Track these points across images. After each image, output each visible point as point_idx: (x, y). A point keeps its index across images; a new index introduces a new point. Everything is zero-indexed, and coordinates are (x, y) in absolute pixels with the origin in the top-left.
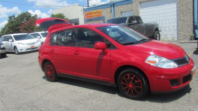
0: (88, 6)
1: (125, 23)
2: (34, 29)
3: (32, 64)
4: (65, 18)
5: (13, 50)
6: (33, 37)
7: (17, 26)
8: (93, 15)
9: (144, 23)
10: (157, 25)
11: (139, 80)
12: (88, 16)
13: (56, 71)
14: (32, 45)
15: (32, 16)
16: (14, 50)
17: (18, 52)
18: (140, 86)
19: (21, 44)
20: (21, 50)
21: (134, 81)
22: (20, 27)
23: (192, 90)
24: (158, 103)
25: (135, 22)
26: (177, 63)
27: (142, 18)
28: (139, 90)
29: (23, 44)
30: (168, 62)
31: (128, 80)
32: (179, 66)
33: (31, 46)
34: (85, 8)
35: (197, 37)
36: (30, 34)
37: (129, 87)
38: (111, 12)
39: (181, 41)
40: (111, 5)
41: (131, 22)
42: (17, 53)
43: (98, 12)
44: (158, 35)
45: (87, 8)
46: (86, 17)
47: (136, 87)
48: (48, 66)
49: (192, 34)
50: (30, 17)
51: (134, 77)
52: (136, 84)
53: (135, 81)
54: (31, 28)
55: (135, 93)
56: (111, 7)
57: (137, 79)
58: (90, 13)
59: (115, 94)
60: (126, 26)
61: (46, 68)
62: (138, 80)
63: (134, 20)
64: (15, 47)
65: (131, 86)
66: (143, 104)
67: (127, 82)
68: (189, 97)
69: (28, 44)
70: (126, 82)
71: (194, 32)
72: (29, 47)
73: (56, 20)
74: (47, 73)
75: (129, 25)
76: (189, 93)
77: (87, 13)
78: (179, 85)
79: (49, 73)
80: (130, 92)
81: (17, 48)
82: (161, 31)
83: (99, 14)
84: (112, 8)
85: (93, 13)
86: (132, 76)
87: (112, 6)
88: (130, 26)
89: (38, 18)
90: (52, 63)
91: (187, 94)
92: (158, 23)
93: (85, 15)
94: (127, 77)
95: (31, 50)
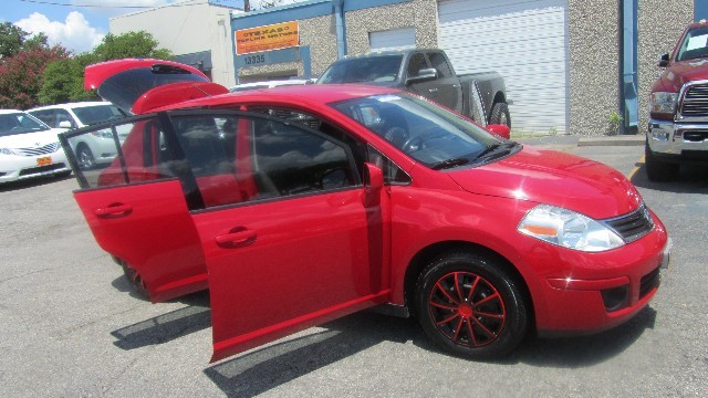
0: (247, 8)
1: (396, 77)
2: (37, 90)
3: (55, 230)
4: (158, 48)
6: (42, 124)
8: (268, 41)
9: (458, 73)
10: (500, 80)
11: (497, 293)
12: (249, 44)
14: (42, 156)
15: (27, 38)
18: (500, 312)
21: (477, 298)
23: (659, 318)
24: (560, 370)
25: (431, 73)
26: (621, 232)
27: (449, 57)
28: (494, 326)
30: (591, 228)
31: (455, 292)
33: (40, 161)
34: (236, 13)
35: (631, 124)
36: (31, 113)
37: (459, 317)
38: (333, 30)
39: (581, 140)
40: (334, 8)
41: (417, 74)
43: (284, 31)
44: (504, 116)
45: (243, 13)
46: (240, 48)
47: (484, 318)
49: (615, 114)
50: (20, 43)
51: (476, 281)
52: (484, 308)
53: (482, 298)
54: (25, 84)
55: (481, 338)
56: (334, 12)
57: (490, 288)
58: (258, 33)
59: (404, 341)
60: (401, 86)
62: (492, 292)
63: (427, 67)
65: (464, 313)
66: (509, 373)
67: (451, 300)
68: (656, 342)
69: (29, 152)
70: (447, 301)
71: (623, 108)
72: (32, 161)
73: (157, 69)
75: (410, 83)
76: (651, 326)
77: (246, 35)
78: (629, 305)
80: (462, 334)
82: (511, 102)
83: (286, 38)
84: (338, 15)
85: (266, 35)
86: (471, 280)
87: (337, 9)
88: (414, 85)
89: (51, 47)
91: (647, 332)
92: (500, 72)
93: (238, 41)
94: (451, 281)
95: (39, 174)
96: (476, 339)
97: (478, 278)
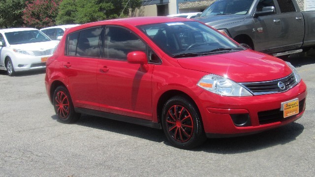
1: (247, 12)
5: (4, 65)
6: (47, 37)
7: (17, 9)
11: (190, 115)
13: (72, 103)
14: (44, 56)
16: (6, 66)
17: (13, 70)
18: (191, 125)
19: (21, 52)
20: (20, 66)
21: (183, 117)
22: (24, 10)
25: (270, 9)
26: (251, 90)
28: (189, 132)
29: (25, 52)
31: (175, 115)
32: (255, 94)
33: (42, 59)
37: (176, 127)
42: (10, 72)
48: (60, 94)
54: (50, 12)
55: (185, 137)
57: (187, 113)
61: (56, 97)
62: (188, 115)
64: (8, 59)
65: (179, 125)
67: (174, 120)
72: (38, 59)
74: (59, 106)
79: (62, 106)
80: (178, 136)
81: (11, 62)
86: (181, 109)
90: (66, 88)
94: (173, 110)
95: (41, 67)
96: (183, 138)
97: (183, 108)
